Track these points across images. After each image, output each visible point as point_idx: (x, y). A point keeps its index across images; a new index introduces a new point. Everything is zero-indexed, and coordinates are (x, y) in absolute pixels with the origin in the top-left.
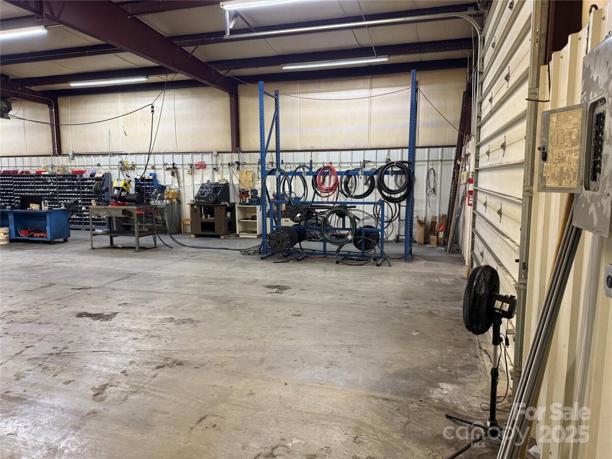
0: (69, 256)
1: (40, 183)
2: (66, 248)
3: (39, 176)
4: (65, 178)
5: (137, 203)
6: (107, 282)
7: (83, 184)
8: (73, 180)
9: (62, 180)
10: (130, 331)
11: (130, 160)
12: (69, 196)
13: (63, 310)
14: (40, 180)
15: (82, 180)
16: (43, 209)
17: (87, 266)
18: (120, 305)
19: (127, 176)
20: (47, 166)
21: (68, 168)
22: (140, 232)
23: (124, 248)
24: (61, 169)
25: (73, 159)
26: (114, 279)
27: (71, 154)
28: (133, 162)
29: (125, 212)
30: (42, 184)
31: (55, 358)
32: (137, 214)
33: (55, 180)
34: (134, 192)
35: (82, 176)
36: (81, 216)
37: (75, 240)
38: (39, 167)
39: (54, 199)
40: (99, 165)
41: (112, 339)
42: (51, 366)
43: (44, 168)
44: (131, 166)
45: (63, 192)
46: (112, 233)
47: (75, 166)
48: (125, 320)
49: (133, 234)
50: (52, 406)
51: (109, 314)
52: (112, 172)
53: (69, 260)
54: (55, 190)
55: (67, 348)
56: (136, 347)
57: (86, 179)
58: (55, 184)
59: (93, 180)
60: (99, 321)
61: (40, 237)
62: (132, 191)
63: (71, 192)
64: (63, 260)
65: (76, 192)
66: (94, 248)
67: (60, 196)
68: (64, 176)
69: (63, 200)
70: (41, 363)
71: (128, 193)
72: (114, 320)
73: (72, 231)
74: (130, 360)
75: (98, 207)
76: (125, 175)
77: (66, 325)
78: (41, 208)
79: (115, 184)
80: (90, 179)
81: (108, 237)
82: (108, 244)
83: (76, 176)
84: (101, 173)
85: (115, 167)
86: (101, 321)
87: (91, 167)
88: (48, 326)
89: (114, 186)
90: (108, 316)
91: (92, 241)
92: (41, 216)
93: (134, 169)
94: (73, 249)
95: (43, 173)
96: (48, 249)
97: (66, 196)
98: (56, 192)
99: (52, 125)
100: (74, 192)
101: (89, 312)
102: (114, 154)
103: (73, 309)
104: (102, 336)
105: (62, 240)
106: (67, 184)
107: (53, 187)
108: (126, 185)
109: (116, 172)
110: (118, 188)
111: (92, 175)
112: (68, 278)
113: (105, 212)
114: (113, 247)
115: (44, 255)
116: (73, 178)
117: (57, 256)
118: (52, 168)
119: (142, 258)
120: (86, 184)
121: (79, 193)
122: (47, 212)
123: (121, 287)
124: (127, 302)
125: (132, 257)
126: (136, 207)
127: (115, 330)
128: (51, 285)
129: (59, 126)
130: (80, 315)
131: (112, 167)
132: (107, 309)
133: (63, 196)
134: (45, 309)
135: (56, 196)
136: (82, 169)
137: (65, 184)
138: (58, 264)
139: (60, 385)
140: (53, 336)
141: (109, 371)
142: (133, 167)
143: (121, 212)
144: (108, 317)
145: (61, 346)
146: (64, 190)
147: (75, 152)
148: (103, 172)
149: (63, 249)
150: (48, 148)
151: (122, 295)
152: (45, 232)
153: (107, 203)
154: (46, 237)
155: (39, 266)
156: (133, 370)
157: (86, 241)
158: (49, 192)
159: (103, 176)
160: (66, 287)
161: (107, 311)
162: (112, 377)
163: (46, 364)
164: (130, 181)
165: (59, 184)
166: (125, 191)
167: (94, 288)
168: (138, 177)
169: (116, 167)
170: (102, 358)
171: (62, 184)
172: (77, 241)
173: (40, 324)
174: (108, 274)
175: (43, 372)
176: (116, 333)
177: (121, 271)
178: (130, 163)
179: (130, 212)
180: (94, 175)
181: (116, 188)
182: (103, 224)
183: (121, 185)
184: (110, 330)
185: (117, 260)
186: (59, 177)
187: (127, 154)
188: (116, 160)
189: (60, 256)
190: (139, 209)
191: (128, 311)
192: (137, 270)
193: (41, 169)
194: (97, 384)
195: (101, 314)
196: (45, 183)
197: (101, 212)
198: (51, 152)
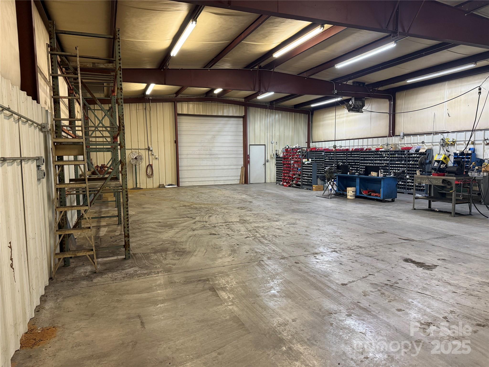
0: (396, 213)
1: (377, 157)
2: (393, 206)
3: (377, 152)
4: (396, 153)
5: (456, 174)
6: (427, 238)
7: (409, 158)
8: (401, 154)
9: (393, 154)
10: (450, 284)
11: (450, 137)
12: (397, 167)
13: (393, 253)
14: (378, 154)
15: (409, 154)
16: (379, 176)
17: (410, 222)
18: (439, 259)
19: (447, 151)
20: (384, 145)
21: (399, 145)
22: (457, 200)
23: (440, 212)
24: (393, 146)
25: (403, 139)
26: (433, 236)
27: (402, 134)
28: (453, 139)
29: (445, 182)
30: (379, 157)
31: (389, 288)
32: (456, 184)
33: (388, 154)
34: (452, 165)
35: (409, 151)
36: (405, 182)
37: (400, 201)
38: (378, 145)
39: (386, 169)
40: (423, 143)
41: (434, 287)
42: (387, 293)
43: (382, 146)
44: (452, 142)
45: (393, 164)
46: (431, 199)
47: (404, 144)
48: (445, 274)
49: (450, 201)
50: (388, 324)
51: (430, 265)
52: (434, 148)
53: (396, 216)
54: (388, 162)
55: (398, 283)
56: (456, 300)
57: (412, 154)
58: (388, 157)
59: (418, 154)
60: (422, 269)
61: (376, 196)
62: (450, 164)
63: (399, 164)
64: (391, 215)
65: (403, 164)
66: (415, 209)
67: (391, 167)
68: (395, 151)
69: (393, 170)
70: (380, 289)
71: (446, 166)
72: (434, 271)
73: (398, 194)
74: (450, 309)
75: (421, 176)
76: (445, 151)
77: (396, 265)
78: (378, 175)
79: (436, 158)
80: (415, 154)
81: (427, 202)
82: (427, 207)
83: (404, 152)
84: (424, 149)
85: (436, 144)
86: (423, 269)
87: (416, 144)
88: (383, 262)
89: (435, 159)
90: (429, 266)
91: (414, 203)
92: (377, 181)
93: (454, 145)
94: (399, 208)
95: (380, 150)
96: (380, 206)
97: (395, 167)
98: (388, 164)
99: (390, 114)
100: (401, 164)
101: (414, 260)
102: (437, 133)
103: (401, 254)
104: (425, 282)
105: (390, 200)
106: (397, 157)
107: (386, 160)
108: (445, 158)
109: (438, 148)
110: (438, 161)
111: (417, 151)
112: (395, 229)
113: (427, 181)
114: (430, 209)
115: (378, 210)
116: (402, 153)
117: (387, 212)
118: (387, 146)
119: (458, 222)
120: (411, 157)
121: (405, 164)
122: (382, 178)
123: (439, 244)
124: (446, 258)
125: (448, 220)
126: (455, 178)
127: (436, 279)
128: (384, 232)
129: (395, 114)
130: (407, 260)
131: (434, 144)
132: (429, 261)
133: (393, 167)
134: (381, 250)
135: (388, 167)
136: (409, 146)
137: (395, 157)
138: (388, 218)
139: (394, 310)
140: (387, 271)
141: (432, 313)
142: (453, 143)
143: (441, 181)
144: (429, 268)
145: (393, 280)
146: (394, 162)
147: (405, 133)
148: (426, 148)
149: (391, 207)
150: (385, 131)
151: (441, 252)
152: (379, 193)
153: (430, 173)
154: (380, 197)
155: (375, 217)
156: (454, 319)
157: (408, 202)
158: (383, 163)
159: (426, 151)
160: (395, 236)
161: (428, 262)
162: (436, 319)
163: (383, 291)
164: (450, 155)
165: (391, 157)
166: (444, 163)
167: (416, 241)
168: (458, 152)
169: (438, 144)
170: (425, 299)
171: (393, 157)
172: (401, 201)
173: (378, 260)
174: (428, 232)
175: (382, 296)
176: (436, 282)
177: (439, 231)
178: (451, 140)
179: (449, 182)
180: (419, 151)
181: (436, 161)
182: (422, 190)
183: (441, 158)
184: (432, 279)
185: (434, 221)
186: (391, 153)
187: (448, 132)
188: (438, 138)
189: (389, 211)
190: (457, 180)
191: (446, 266)
192: (454, 233)
193: (379, 147)
194: (422, 319)
195: (423, 263)
196: (381, 157)
197: (423, 180)
198: (387, 134)
